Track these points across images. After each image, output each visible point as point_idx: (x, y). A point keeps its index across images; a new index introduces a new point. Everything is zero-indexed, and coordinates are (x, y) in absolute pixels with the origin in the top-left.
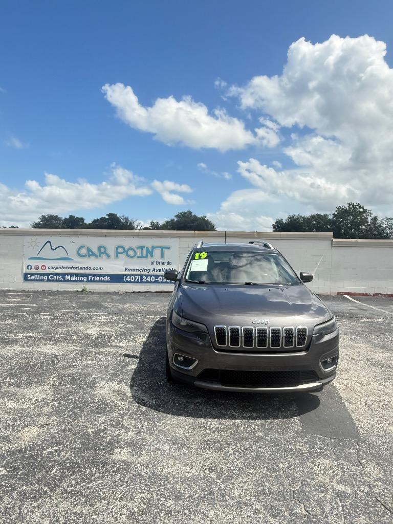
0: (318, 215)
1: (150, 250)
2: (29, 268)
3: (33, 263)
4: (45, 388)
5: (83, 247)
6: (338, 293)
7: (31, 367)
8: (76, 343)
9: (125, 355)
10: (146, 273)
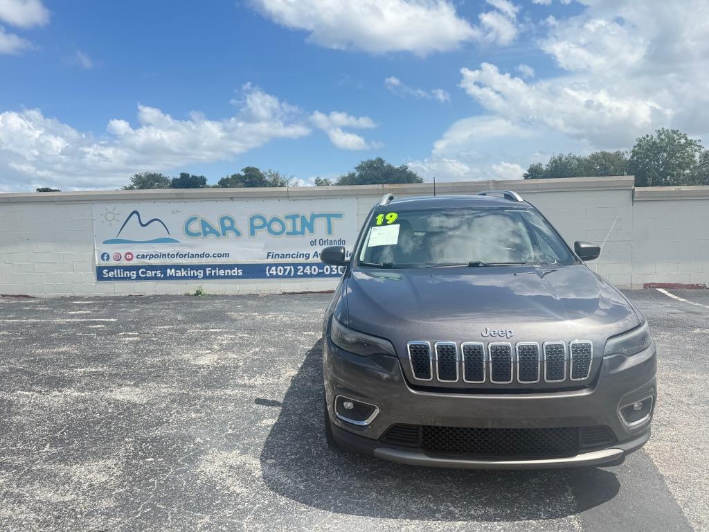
0: (604, 155)
1: (309, 220)
2: (105, 258)
3: (112, 250)
4: (110, 463)
5: (194, 219)
6: (646, 286)
7: (89, 426)
8: (173, 382)
9: (258, 401)
10: (302, 260)
